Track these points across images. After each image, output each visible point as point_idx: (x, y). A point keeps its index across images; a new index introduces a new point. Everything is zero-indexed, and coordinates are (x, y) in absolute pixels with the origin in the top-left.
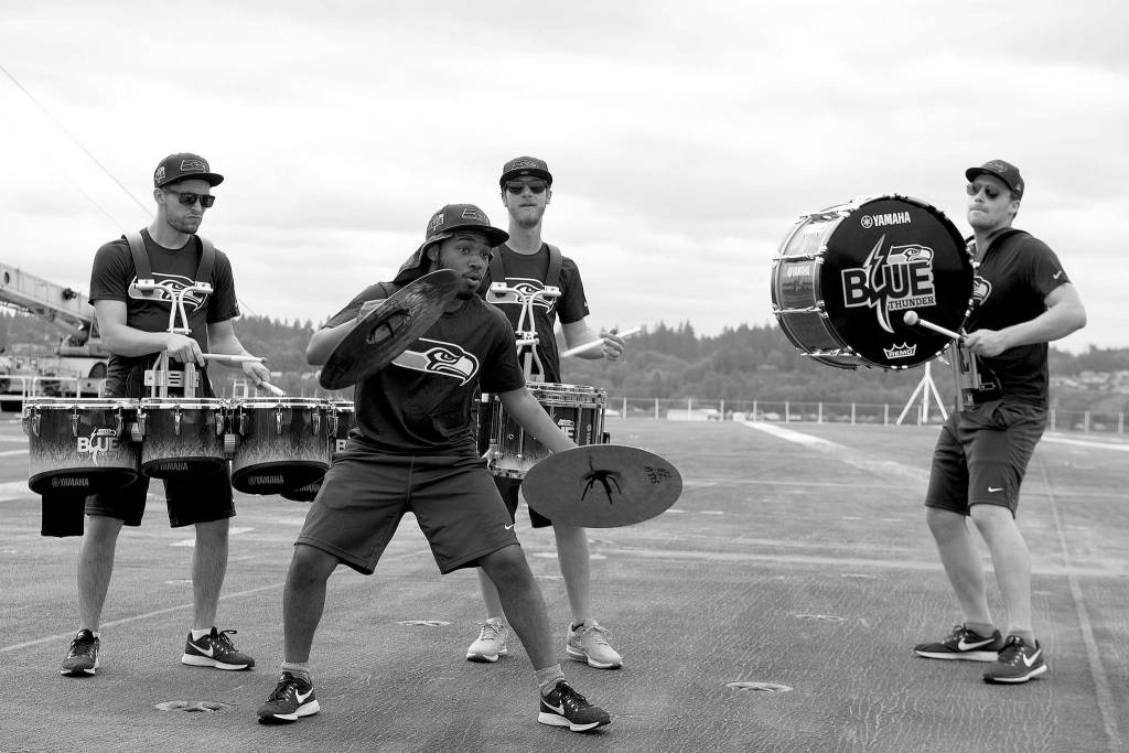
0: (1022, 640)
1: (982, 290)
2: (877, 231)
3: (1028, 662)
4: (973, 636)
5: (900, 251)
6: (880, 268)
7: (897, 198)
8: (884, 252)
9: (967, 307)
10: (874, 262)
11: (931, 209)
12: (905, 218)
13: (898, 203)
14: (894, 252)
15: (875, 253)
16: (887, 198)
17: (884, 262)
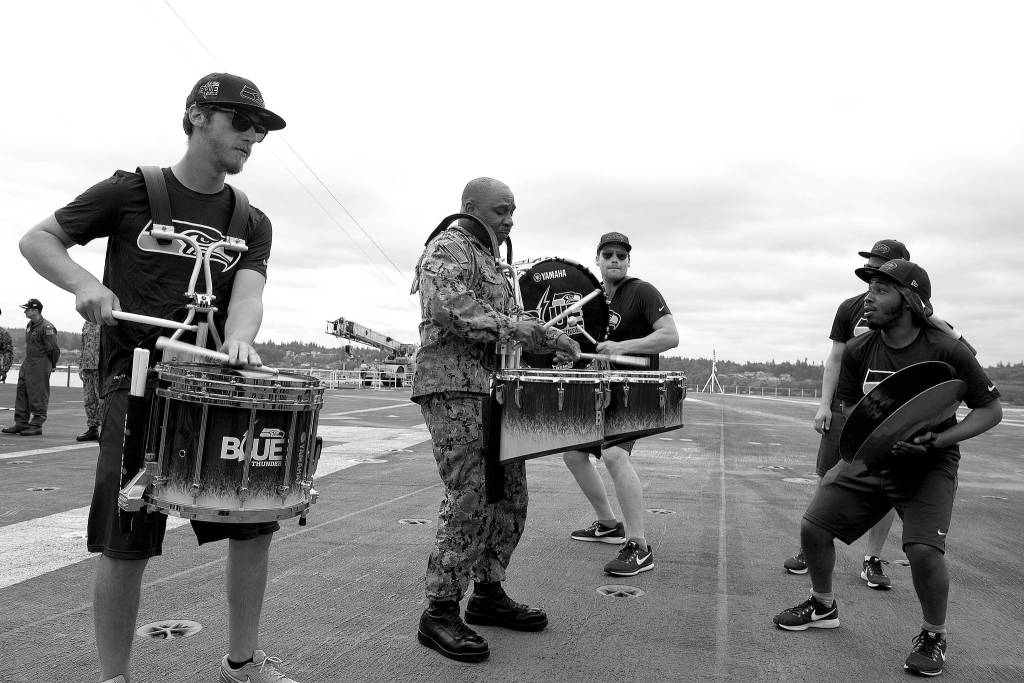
0: (637, 545)
1: (614, 320)
2: (544, 285)
3: (639, 562)
4: (603, 528)
5: (560, 297)
6: (548, 309)
7: (557, 260)
8: (550, 298)
9: (605, 333)
10: (543, 305)
11: (580, 267)
12: (563, 273)
13: (558, 263)
14: (557, 298)
15: (544, 298)
16: (551, 260)
17: (550, 304)
